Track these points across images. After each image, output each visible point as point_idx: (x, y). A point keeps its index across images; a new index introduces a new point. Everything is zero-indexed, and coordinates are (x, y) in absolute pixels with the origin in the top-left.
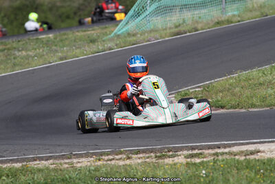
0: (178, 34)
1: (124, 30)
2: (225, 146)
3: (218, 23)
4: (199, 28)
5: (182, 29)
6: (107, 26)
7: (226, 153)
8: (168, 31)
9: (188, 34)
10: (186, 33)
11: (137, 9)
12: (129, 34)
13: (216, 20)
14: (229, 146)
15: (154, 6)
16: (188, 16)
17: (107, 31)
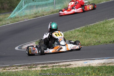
0: (36, 17)
1: (13, 16)
2: (57, 63)
3: (53, 12)
4: (45, 14)
5: (38, 15)
6: (6, 14)
7: (57, 66)
8: (32, 16)
9: (40, 17)
10: (39, 17)
11: (19, 7)
12: (16, 17)
13: (52, 11)
14: (59, 63)
15: (26, 6)
16: (40, 9)
17: (6, 16)
